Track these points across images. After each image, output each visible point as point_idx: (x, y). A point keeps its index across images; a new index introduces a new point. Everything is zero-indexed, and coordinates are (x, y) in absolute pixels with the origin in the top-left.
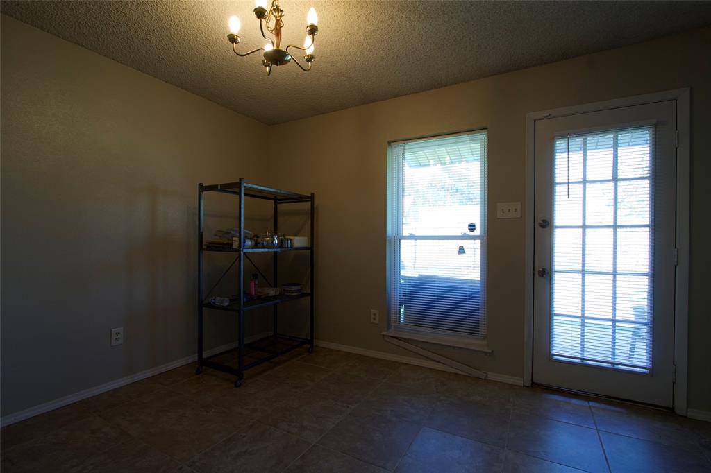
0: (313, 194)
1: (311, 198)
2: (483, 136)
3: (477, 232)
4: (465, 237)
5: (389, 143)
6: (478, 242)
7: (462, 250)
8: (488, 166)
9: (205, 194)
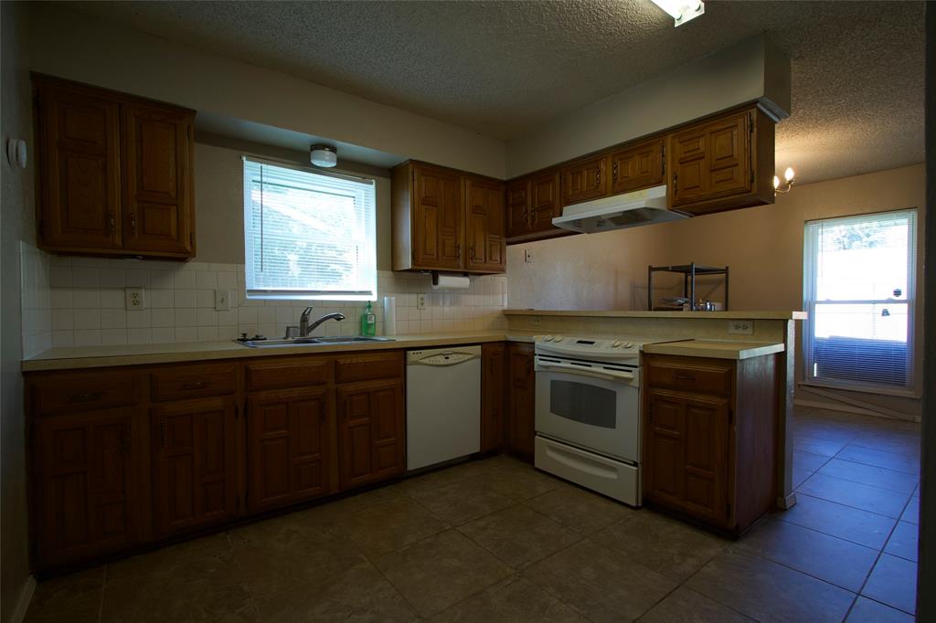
0: (727, 268)
1: (726, 271)
2: (913, 215)
3: (904, 296)
4: (889, 301)
5: (806, 222)
6: (905, 306)
7: (885, 313)
8: (918, 240)
9: (653, 273)
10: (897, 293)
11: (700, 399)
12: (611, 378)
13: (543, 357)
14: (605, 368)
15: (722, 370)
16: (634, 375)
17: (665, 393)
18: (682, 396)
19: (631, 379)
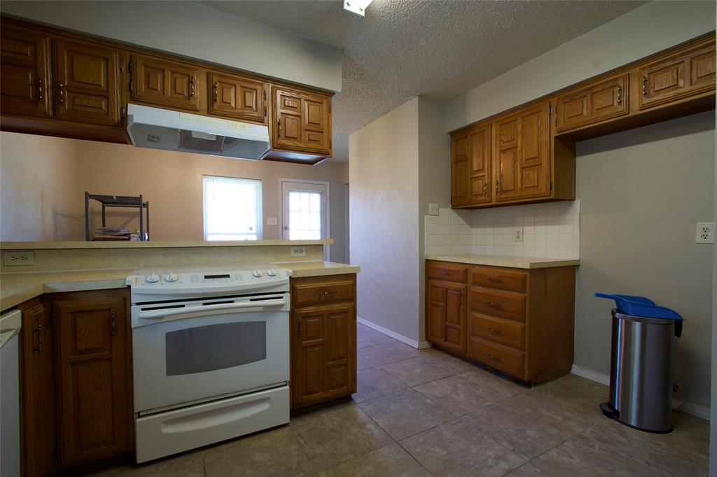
3: (254, 231)
5: (204, 176)
10: (251, 229)
11: (337, 307)
12: (261, 309)
13: (146, 305)
14: (251, 300)
15: (348, 282)
16: (286, 300)
17: (311, 309)
18: (323, 308)
19: (282, 305)
